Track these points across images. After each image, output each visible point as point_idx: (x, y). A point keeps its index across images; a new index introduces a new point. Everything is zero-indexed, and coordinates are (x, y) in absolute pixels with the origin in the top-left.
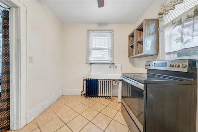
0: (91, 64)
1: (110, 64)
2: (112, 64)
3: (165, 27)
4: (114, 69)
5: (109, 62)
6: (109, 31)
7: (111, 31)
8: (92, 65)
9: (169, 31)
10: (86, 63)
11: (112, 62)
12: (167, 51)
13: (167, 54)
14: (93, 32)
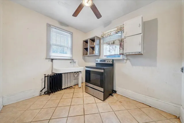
0: (52, 60)
1: (71, 60)
2: (72, 60)
3: (103, 43)
4: (73, 64)
5: (70, 58)
6: (70, 33)
7: (71, 33)
8: (54, 61)
9: (105, 46)
10: (46, 59)
11: (71, 58)
12: (105, 54)
13: (105, 56)
14: (55, 28)
